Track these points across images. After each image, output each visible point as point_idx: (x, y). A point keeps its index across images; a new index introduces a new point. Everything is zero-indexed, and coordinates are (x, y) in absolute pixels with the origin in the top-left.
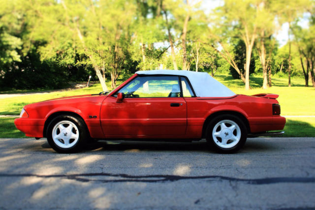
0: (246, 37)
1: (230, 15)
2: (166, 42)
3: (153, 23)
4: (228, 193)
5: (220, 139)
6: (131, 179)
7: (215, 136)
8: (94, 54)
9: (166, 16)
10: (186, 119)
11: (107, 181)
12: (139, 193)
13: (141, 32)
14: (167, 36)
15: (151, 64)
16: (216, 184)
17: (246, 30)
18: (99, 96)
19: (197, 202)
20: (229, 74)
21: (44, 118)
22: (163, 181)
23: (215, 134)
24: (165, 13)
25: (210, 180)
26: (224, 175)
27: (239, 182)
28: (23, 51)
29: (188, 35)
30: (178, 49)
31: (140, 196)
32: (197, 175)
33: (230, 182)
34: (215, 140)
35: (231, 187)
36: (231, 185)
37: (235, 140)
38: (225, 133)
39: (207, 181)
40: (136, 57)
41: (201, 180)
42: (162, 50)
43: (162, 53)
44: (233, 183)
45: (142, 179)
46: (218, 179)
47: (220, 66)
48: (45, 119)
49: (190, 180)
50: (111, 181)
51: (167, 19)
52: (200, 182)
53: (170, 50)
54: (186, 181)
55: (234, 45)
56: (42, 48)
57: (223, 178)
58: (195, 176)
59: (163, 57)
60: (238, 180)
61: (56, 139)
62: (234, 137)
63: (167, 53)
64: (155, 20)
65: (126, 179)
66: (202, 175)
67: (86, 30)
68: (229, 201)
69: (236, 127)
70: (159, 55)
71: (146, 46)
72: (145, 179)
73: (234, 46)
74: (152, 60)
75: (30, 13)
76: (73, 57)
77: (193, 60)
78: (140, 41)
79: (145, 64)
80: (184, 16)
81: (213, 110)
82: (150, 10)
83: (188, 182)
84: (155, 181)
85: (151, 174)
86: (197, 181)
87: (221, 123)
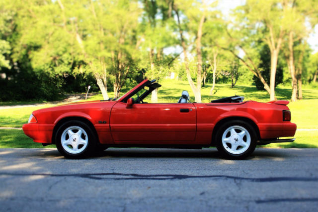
0: (271, 41)
1: (252, 16)
2: (178, 46)
3: (163, 25)
4: (232, 188)
5: (229, 145)
6: (141, 177)
7: (225, 141)
8: (94, 61)
9: (178, 17)
10: (195, 125)
11: (119, 179)
12: (149, 188)
13: (149, 35)
14: (179, 40)
15: (160, 72)
16: (221, 181)
17: (271, 34)
18: (108, 101)
19: (202, 194)
20: (253, 84)
21: (53, 123)
22: (172, 179)
23: (225, 140)
24: (177, 13)
25: (216, 179)
26: (229, 175)
27: (243, 180)
28: (12, 56)
29: (203, 38)
30: (192, 55)
31: (150, 189)
32: (205, 175)
33: (235, 180)
34: (225, 146)
35: (235, 184)
36: (235, 182)
37: (245, 146)
38: (235, 139)
39: (214, 179)
40: (142, 64)
41: (207, 178)
42: (174, 57)
43: (173, 59)
44: (238, 181)
45: (152, 177)
46: (224, 177)
47: (242, 75)
48: (54, 125)
49: (198, 178)
50: (122, 179)
51: (179, 21)
52: (206, 180)
53: (182, 56)
54: (193, 179)
55: (258, 50)
56: (35, 53)
57: (228, 177)
58: (202, 175)
59: (174, 64)
60: (243, 179)
61: (65, 144)
62: (243, 143)
63: (179, 60)
64: (165, 22)
65: (136, 177)
66: (208, 175)
67: (85, 33)
68: (232, 193)
69: (246, 133)
70: (170, 62)
71: (155, 52)
72: (155, 177)
73: (258, 52)
74: (161, 68)
75: (21, 13)
76: (69, 63)
77: (210, 69)
78: (148, 46)
79: (154, 73)
80: (199, 17)
81: (223, 116)
82: (159, 11)
83: (195, 180)
84: (164, 179)
85: (160, 174)
86: (204, 179)
87: (230, 129)
